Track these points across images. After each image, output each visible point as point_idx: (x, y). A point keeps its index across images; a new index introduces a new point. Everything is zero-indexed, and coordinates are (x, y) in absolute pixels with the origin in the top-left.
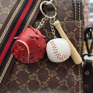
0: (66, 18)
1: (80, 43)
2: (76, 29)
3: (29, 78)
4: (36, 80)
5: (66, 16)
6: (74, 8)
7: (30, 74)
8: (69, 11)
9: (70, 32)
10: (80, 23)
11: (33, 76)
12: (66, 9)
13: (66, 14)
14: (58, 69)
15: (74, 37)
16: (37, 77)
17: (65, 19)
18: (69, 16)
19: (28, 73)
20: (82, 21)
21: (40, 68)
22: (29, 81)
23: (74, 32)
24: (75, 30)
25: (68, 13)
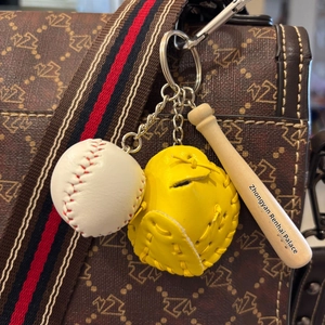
0: (248, 105)
1: (294, 205)
2: (282, 150)
3: (95, 307)
4: (119, 317)
5: (249, 98)
6: (278, 72)
7: (97, 293)
8: (260, 84)
9: (260, 159)
10: (297, 129)
11: (108, 303)
12: (248, 76)
13: (248, 91)
14: (200, 295)
15: (274, 178)
16: (122, 309)
17: (242, 111)
18: (258, 100)
19: (94, 289)
20: (306, 123)
21: (135, 281)
22: (94, 316)
23: (274, 162)
24: (276, 155)
25: (255, 90)
